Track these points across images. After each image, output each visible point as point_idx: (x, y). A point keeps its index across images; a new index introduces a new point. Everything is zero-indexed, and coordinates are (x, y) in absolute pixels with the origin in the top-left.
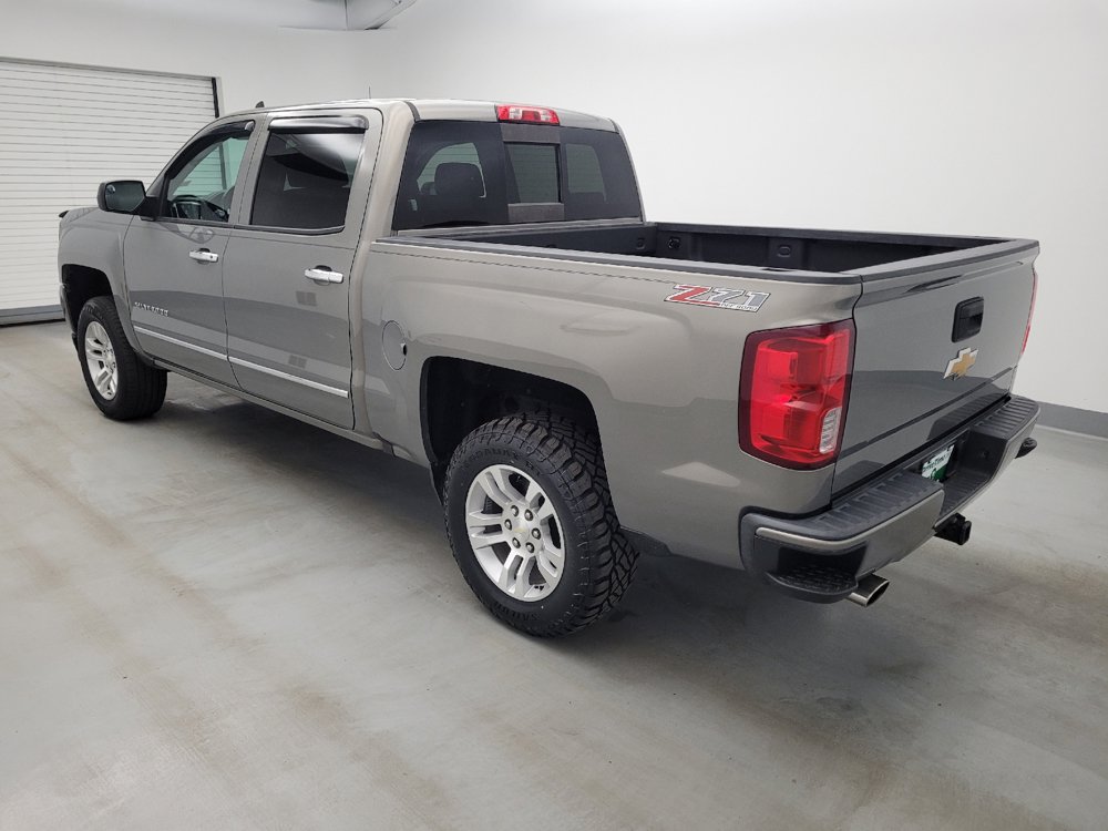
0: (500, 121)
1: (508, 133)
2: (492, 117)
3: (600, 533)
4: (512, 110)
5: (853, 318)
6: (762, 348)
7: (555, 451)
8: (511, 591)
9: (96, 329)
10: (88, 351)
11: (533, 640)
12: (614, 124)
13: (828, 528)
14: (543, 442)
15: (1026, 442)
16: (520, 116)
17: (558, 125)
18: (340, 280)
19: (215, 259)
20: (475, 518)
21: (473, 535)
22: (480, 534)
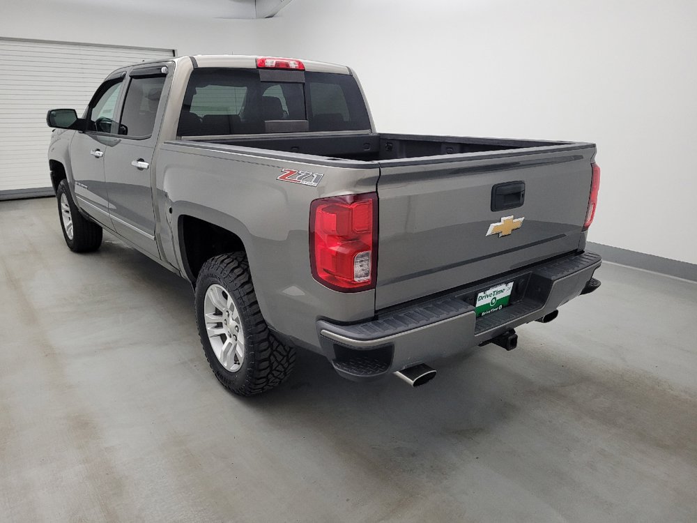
0: (258, 68)
1: (264, 76)
2: (253, 65)
3: (260, 330)
4: (267, 61)
5: (377, 192)
6: (319, 210)
7: (238, 276)
8: (225, 365)
9: (64, 197)
10: (63, 211)
11: (235, 397)
12: (349, 69)
13: (361, 332)
14: (232, 270)
15: (589, 282)
16: (274, 64)
17: (304, 70)
18: (146, 167)
19: (101, 155)
20: (209, 317)
21: (208, 328)
22: (212, 328)
